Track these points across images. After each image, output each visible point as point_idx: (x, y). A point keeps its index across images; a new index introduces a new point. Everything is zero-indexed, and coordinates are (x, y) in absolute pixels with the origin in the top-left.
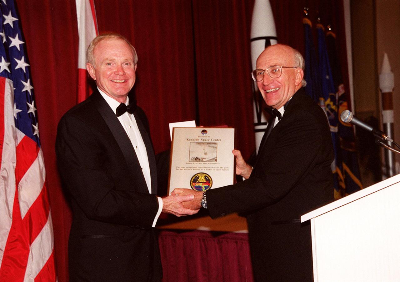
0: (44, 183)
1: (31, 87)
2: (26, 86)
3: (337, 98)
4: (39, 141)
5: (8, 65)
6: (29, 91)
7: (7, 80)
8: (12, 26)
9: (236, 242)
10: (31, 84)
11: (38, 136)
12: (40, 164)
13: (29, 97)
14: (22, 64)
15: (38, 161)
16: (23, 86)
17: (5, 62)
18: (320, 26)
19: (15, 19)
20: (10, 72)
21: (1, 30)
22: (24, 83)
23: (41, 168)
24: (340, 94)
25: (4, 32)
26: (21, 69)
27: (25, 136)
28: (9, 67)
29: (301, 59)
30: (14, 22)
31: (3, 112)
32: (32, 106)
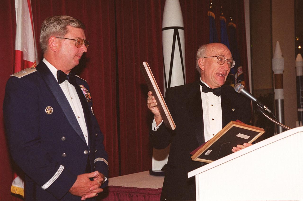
3: (236, 77)
9: (144, 196)
18: (222, 18)
24: (239, 75)
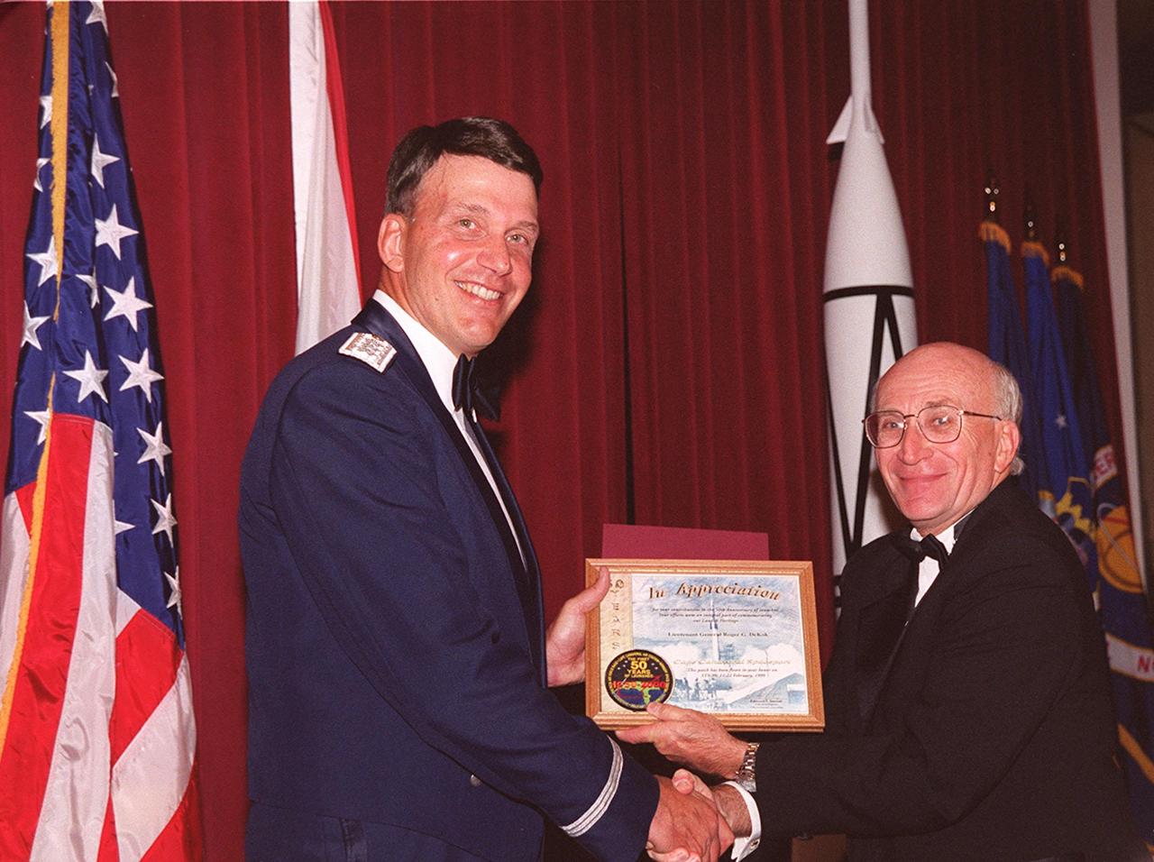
0: (190, 769)
1: (167, 450)
2: (152, 445)
4: (180, 629)
5: (102, 379)
6: (160, 462)
7: (99, 426)
8: (118, 253)
10: (167, 439)
11: (179, 610)
12: (183, 704)
13: (157, 479)
14: (141, 374)
15: (176, 696)
16: (143, 446)
17: (94, 368)
18: (1033, 248)
19: (129, 232)
20: (106, 401)
21: (87, 268)
22: (146, 435)
23: (185, 717)
24: (1101, 480)
25: (94, 274)
26: (138, 390)
27: (139, 611)
28: (106, 384)
29: (1016, 392)
30: (123, 242)
31: (82, 531)
32: (164, 511)
